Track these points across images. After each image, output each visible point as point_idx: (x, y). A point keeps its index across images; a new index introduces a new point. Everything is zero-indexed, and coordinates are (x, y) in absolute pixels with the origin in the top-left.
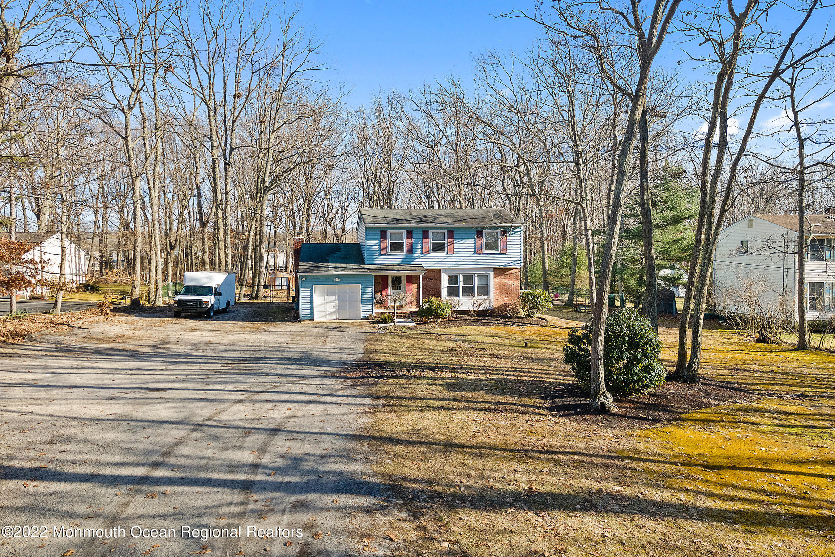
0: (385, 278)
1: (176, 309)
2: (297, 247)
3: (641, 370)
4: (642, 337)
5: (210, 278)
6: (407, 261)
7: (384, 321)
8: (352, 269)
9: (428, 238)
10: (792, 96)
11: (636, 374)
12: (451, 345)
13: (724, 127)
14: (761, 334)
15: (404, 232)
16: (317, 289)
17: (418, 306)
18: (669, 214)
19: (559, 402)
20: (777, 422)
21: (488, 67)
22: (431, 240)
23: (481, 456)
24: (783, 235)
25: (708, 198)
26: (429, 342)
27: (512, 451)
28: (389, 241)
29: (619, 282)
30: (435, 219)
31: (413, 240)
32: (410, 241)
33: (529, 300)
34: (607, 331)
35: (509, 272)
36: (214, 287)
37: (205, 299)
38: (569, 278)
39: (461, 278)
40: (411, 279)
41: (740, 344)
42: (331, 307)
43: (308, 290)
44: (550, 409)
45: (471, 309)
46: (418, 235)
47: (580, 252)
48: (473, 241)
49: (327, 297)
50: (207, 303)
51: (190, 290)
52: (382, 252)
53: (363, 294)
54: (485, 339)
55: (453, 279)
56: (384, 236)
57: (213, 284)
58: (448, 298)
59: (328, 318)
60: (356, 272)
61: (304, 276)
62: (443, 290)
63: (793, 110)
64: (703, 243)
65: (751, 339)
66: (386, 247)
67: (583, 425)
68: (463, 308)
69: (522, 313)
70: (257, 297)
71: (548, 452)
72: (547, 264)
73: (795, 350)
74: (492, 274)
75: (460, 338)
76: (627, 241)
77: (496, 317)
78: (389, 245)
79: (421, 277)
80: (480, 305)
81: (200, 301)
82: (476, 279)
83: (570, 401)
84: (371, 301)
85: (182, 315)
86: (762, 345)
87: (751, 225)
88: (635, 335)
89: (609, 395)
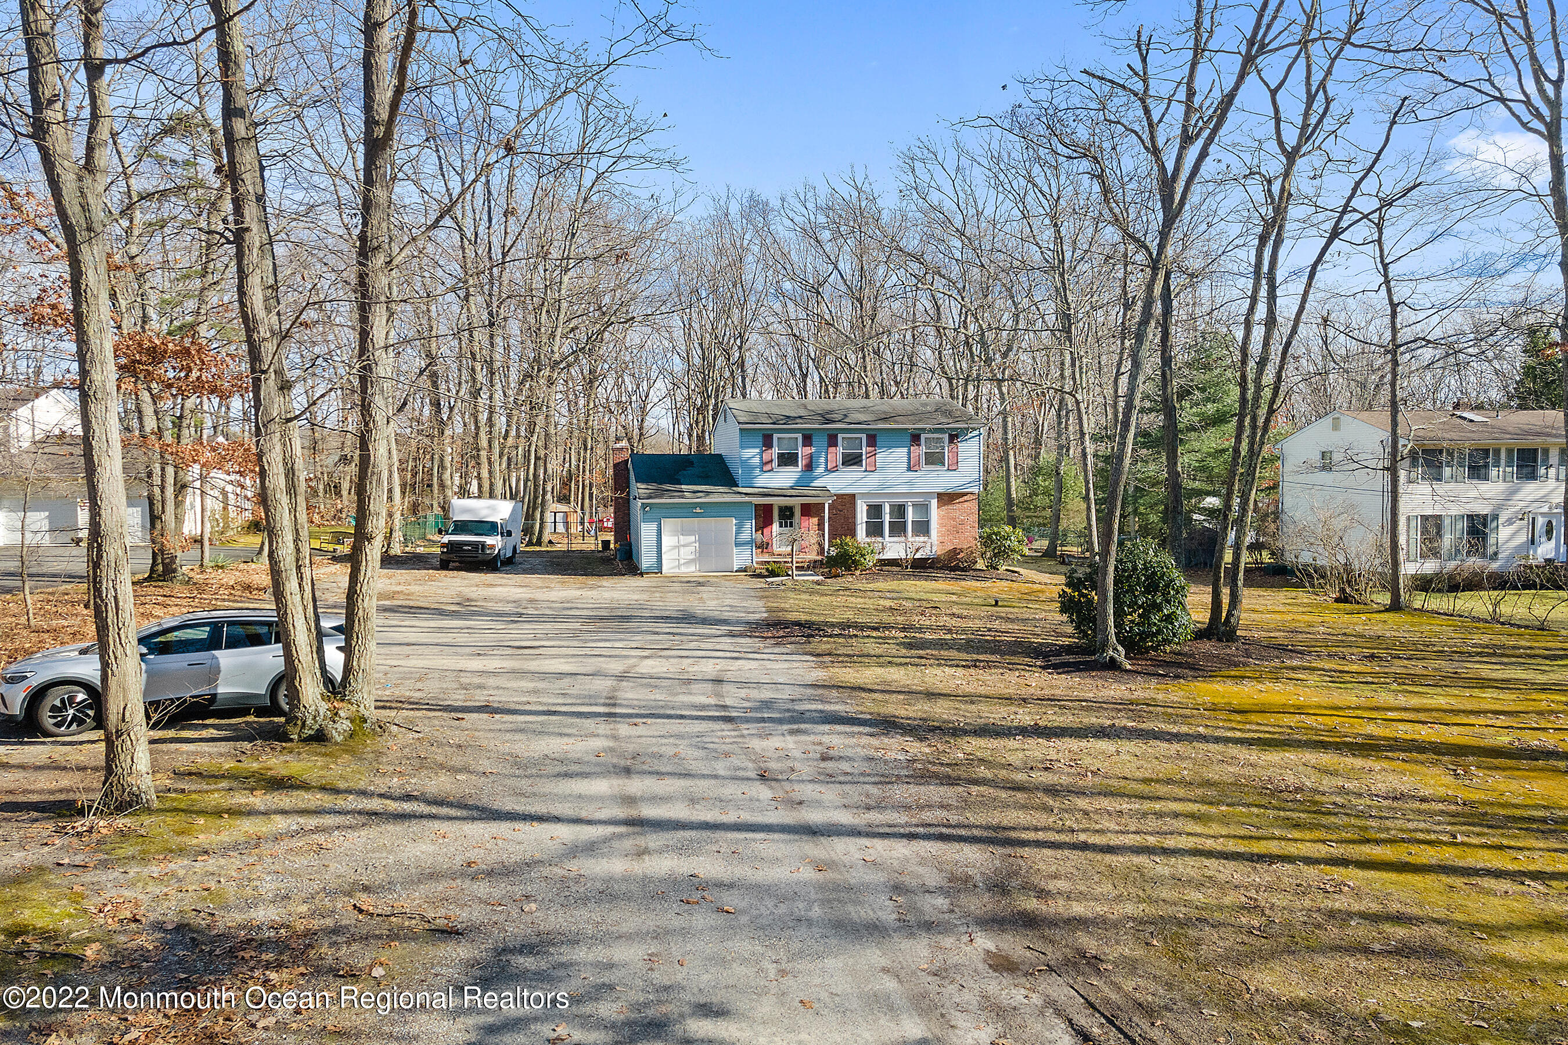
0: (769, 508)
1: (444, 557)
2: (618, 461)
3: (1160, 621)
4: (1162, 577)
5: (493, 509)
6: (803, 482)
7: (773, 574)
8: (720, 495)
9: (836, 445)
10: (1379, 241)
11: (1155, 624)
12: (888, 603)
13: (1272, 297)
14: (1342, 590)
15: (800, 436)
16: (668, 524)
17: (821, 551)
18: (1211, 408)
19: (1054, 660)
20: (1328, 679)
21: (918, 165)
22: (840, 450)
23: (972, 702)
24: (1382, 442)
25: (1250, 395)
26: (853, 599)
27: (1007, 699)
28: (775, 451)
29: (1132, 516)
30: (846, 416)
31: (813, 449)
32: (808, 450)
33: (992, 542)
34: (1116, 568)
35: (961, 500)
36: (499, 522)
37: (489, 540)
38: (1048, 513)
39: (887, 509)
40: (807, 510)
41: (1308, 605)
42: (688, 553)
43: (654, 526)
44: (1043, 668)
45: (904, 557)
46: (820, 441)
47: (1070, 469)
48: (906, 450)
49: (681, 537)
50: (492, 547)
51: (462, 527)
52: (766, 468)
53: (737, 533)
54: (935, 597)
55: (875, 510)
56: (767, 442)
57: (496, 518)
58: (868, 540)
59: (683, 569)
60: (728, 499)
61: (647, 505)
62: (859, 527)
63: (1382, 261)
64: (1243, 454)
65: (1328, 599)
66: (772, 461)
67: (1088, 681)
68: (889, 555)
69: (981, 564)
70: (539, 543)
71: (1049, 699)
72: (1013, 489)
73: (1387, 610)
74: (934, 502)
75: (896, 595)
76: (1144, 451)
77: (941, 568)
78: (775, 457)
79: (827, 506)
80: (917, 550)
81: (483, 545)
82: (910, 511)
83: (1071, 659)
84: (750, 542)
85: (451, 564)
86: (1342, 605)
87: (1336, 427)
88: (1154, 573)
89: (1120, 648)
